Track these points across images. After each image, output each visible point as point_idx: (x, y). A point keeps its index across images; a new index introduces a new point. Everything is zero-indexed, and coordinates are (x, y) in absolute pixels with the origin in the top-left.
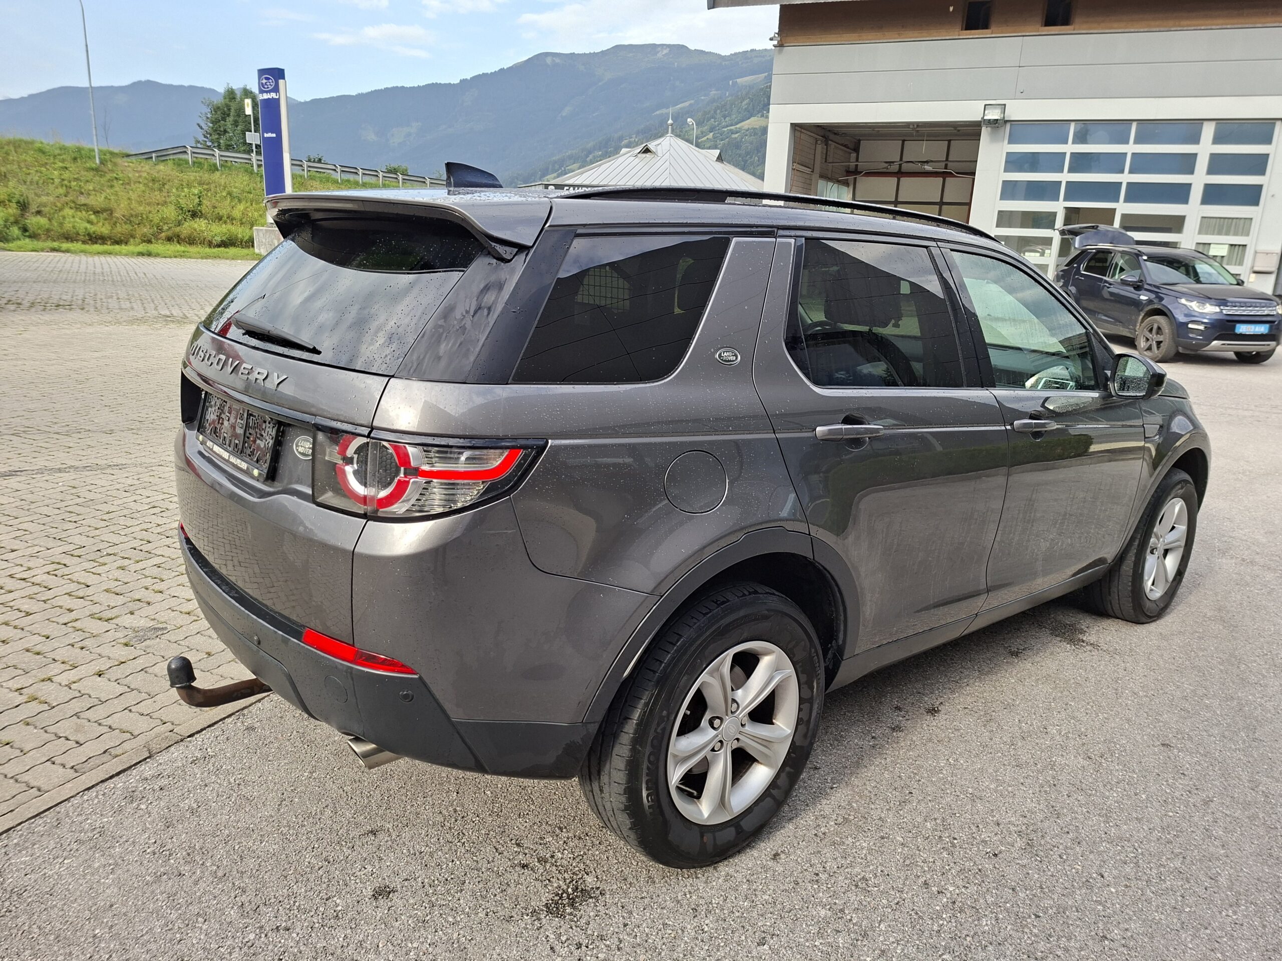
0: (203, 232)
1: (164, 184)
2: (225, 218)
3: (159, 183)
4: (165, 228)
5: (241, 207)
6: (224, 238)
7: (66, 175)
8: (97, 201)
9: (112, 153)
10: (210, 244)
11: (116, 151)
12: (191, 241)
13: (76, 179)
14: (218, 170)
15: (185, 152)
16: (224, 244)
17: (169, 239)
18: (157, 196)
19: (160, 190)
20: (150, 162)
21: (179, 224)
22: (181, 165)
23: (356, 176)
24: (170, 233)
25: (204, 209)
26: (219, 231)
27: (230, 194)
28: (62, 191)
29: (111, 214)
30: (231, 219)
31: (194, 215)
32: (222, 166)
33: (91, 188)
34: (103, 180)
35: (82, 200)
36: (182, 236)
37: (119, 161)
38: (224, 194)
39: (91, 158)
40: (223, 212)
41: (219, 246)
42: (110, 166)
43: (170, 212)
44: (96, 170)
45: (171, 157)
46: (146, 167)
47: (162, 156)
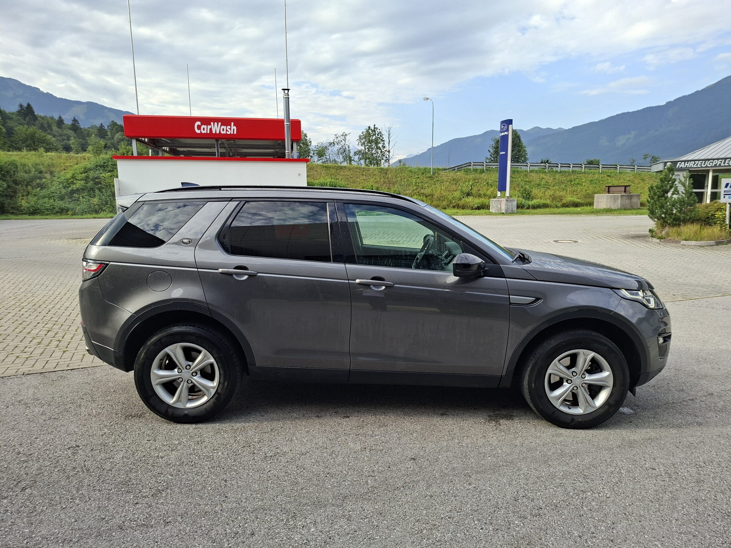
0: (469, 203)
1: (458, 181)
2: (482, 195)
3: (456, 181)
4: (454, 202)
5: (491, 189)
6: (479, 205)
7: (418, 181)
8: (427, 191)
9: (438, 169)
10: (472, 209)
11: (440, 168)
12: (463, 207)
13: (422, 182)
14: (484, 172)
15: (470, 165)
16: (478, 208)
17: (454, 207)
18: (454, 187)
19: (456, 184)
20: (454, 172)
21: (460, 199)
22: (467, 171)
23: (569, 168)
24: (455, 204)
25: (474, 192)
26: (477, 201)
27: (487, 183)
28: (415, 188)
29: (432, 197)
30: (485, 195)
31: (468, 195)
32: (487, 170)
33: (427, 186)
34: (432, 181)
35: (422, 191)
36: (460, 206)
37: (441, 172)
38: (485, 184)
39: (429, 172)
40: (482, 192)
41: (476, 209)
42: (436, 175)
43: (457, 194)
44: (430, 177)
45: (463, 168)
46: (452, 174)
47: (459, 168)
